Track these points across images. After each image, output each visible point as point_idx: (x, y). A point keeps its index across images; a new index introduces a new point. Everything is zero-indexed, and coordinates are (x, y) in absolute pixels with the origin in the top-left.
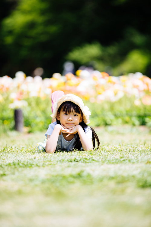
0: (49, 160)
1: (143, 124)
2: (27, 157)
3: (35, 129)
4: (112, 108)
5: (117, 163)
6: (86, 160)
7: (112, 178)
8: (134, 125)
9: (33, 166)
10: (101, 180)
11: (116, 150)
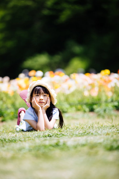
0: (28, 137)
1: (92, 110)
2: (9, 136)
3: (7, 118)
4: (67, 99)
5: (83, 136)
6: (57, 135)
7: (83, 145)
8: (85, 111)
9: (17, 141)
10: (75, 147)
11: (78, 128)
